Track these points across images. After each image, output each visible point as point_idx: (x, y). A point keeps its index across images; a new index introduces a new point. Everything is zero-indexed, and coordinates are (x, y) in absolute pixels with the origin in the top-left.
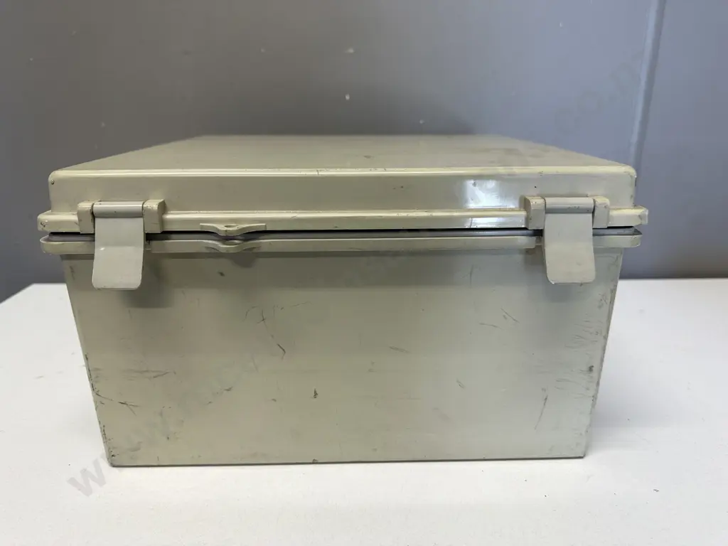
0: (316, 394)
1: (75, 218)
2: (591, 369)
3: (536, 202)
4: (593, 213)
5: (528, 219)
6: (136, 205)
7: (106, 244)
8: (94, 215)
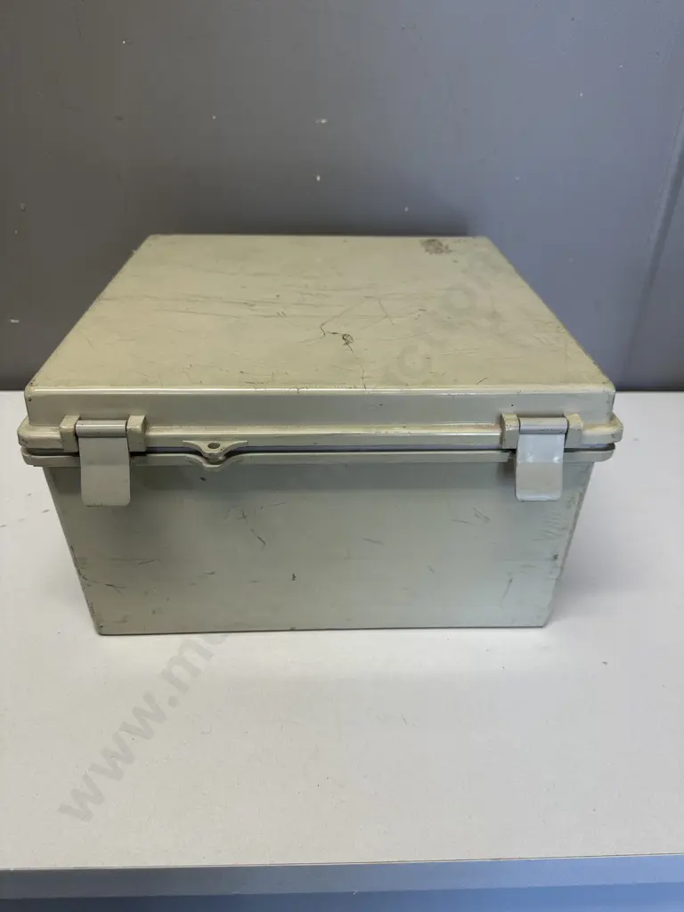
0: (294, 576)
1: (56, 435)
2: (556, 557)
3: (511, 425)
4: (566, 434)
5: (502, 438)
6: (118, 426)
7: (91, 463)
8: (76, 436)
